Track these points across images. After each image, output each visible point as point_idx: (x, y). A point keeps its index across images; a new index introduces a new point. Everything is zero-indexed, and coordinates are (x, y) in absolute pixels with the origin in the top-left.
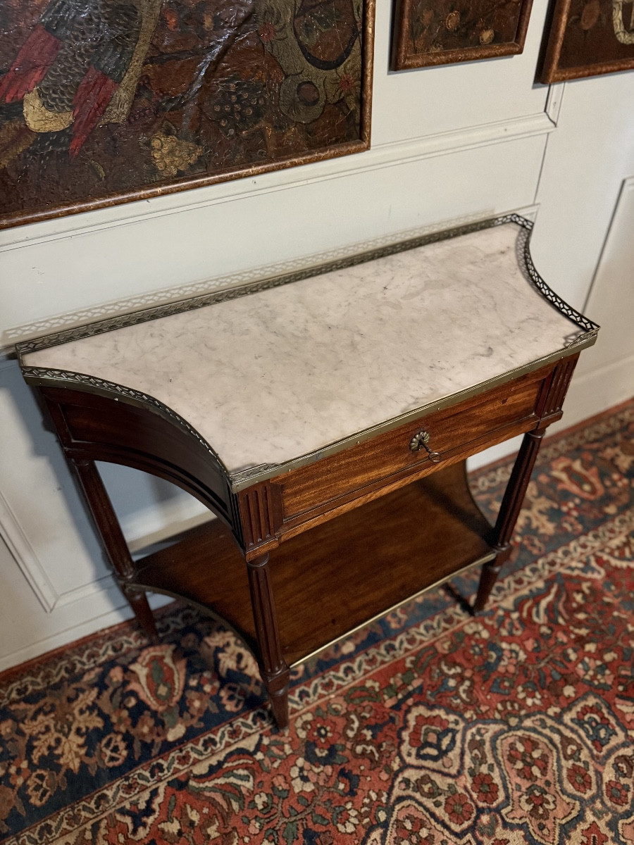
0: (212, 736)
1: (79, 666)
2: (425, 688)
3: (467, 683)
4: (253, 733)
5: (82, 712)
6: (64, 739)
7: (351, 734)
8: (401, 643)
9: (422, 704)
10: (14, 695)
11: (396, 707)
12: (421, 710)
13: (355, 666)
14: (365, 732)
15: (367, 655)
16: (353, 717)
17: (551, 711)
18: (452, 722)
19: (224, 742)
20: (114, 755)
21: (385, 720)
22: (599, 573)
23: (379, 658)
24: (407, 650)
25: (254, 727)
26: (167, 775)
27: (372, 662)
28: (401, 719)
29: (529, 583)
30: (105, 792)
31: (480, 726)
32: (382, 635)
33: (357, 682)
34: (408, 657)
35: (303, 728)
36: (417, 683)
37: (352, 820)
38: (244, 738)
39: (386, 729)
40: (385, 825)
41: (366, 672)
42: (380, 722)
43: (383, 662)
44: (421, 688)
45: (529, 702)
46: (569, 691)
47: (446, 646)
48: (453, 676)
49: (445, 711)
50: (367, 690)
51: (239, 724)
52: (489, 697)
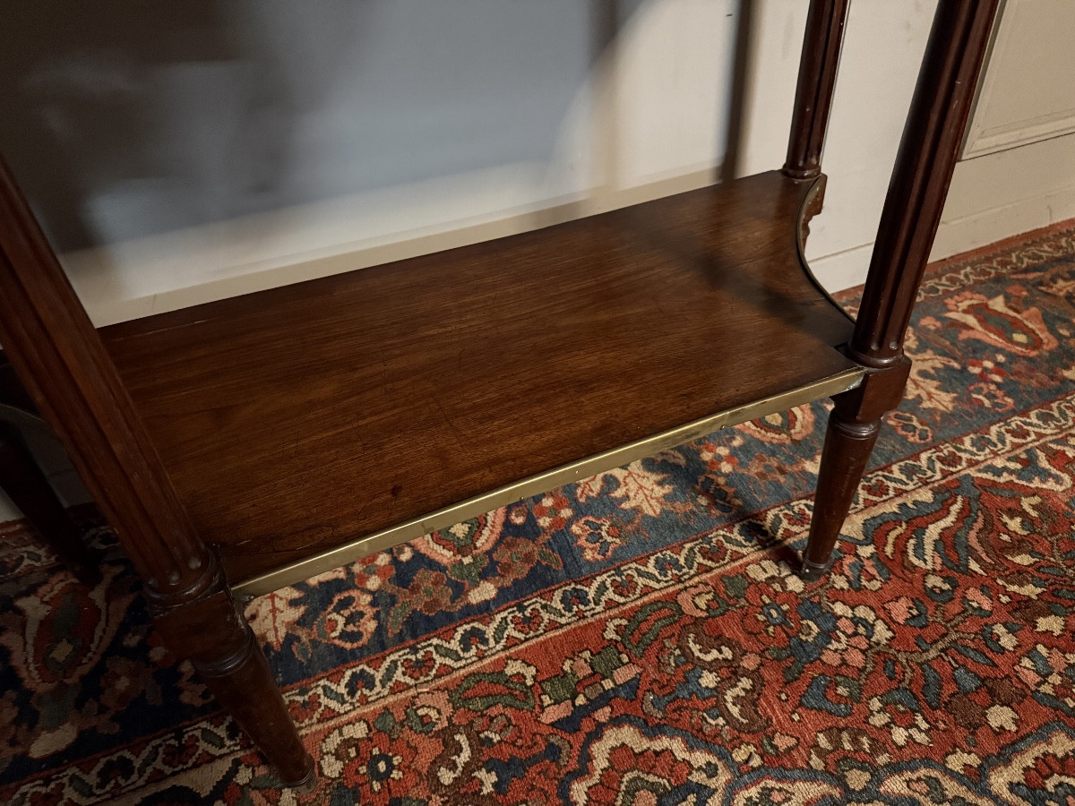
0: (127, 754)
2: (644, 685)
3: (746, 683)
4: (221, 757)
7: (446, 777)
8: (602, 589)
9: (631, 723)
11: (567, 725)
12: (628, 735)
13: (490, 632)
14: (482, 774)
15: (521, 608)
16: (461, 738)
17: (956, 762)
18: (700, 768)
19: (149, 770)
21: (536, 750)
22: (1058, 480)
23: (546, 616)
24: (611, 604)
25: (228, 743)
27: (528, 623)
28: (575, 753)
29: (899, 493)
31: (771, 783)
32: (562, 573)
33: (486, 662)
34: (612, 618)
35: (338, 756)
36: (624, 675)
38: (196, 766)
39: (533, 772)
41: (513, 642)
42: (522, 755)
43: (554, 626)
44: (633, 686)
45: (899, 735)
46: (1001, 717)
47: (702, 602)
48: (713, 666)
49: (686, 742)
50: (509, 680)
51: (198, 733)
52: (796, 717)
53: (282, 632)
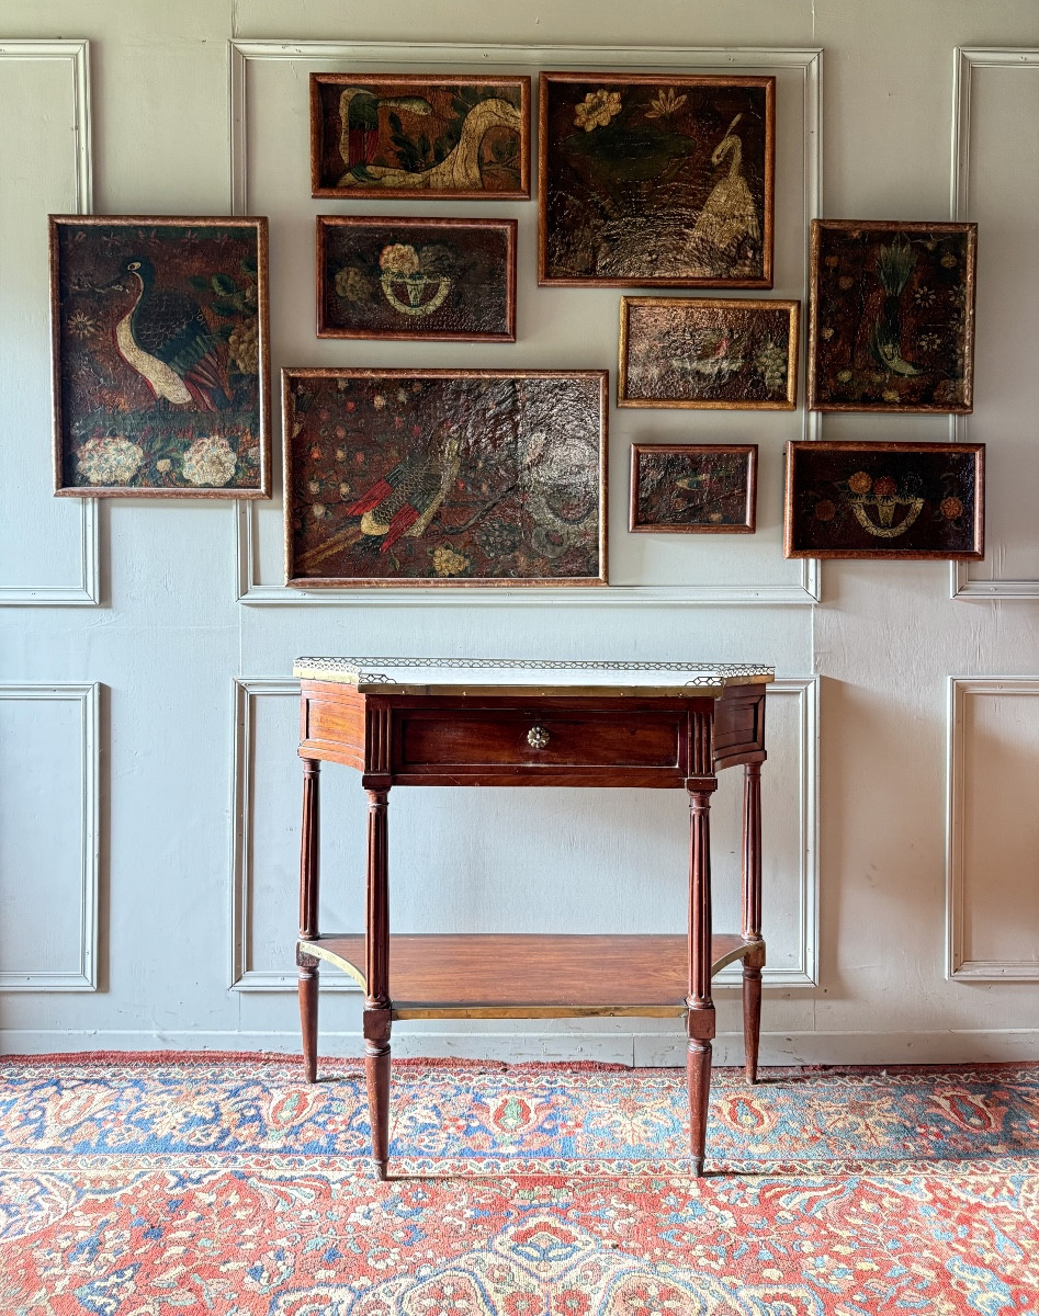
0: (303, 1159)
1: (227, 1075)
2: (574, 1206)
3: (632, 1220)
4: (346, 1171)
5: (202, 1103)
6: (170, 1114)
7: (450, 1207)
8: (578, 1166)
9: (556, 1217)
10: (156, 1076)
11: (522, 1208)
12: (551, 1220)
13: (503, 1165)
14: (467, 1211)
16: (464, 1197)
17: (727, 1280)
18: (581, 1241)
19: (311, 1166)
20: (202, 1139)
22: (922, 1195)
23: (537, 1167)
24: (579, 1173)
25: (351, 1167)
26: (238, 1167)
27: (526, 1167)
28: (519, 1217)
29: (803, 1174)
30: (172, 1157)
32: (558, 1154)
33: (494, 1175)
34: (575, 1178)
36: (566, 1200)
37: (389, 1261)
38: (333, 1170)
40: (421, 1280)
41: (512, 1172)
43: (539, 1172)
44: (569, 1204)
45: (703, 1262)
46: (772, 1273)
47: (633, 1185)
49: (582, 1230)
51: (338, 1160)
53: (395, 1137)
